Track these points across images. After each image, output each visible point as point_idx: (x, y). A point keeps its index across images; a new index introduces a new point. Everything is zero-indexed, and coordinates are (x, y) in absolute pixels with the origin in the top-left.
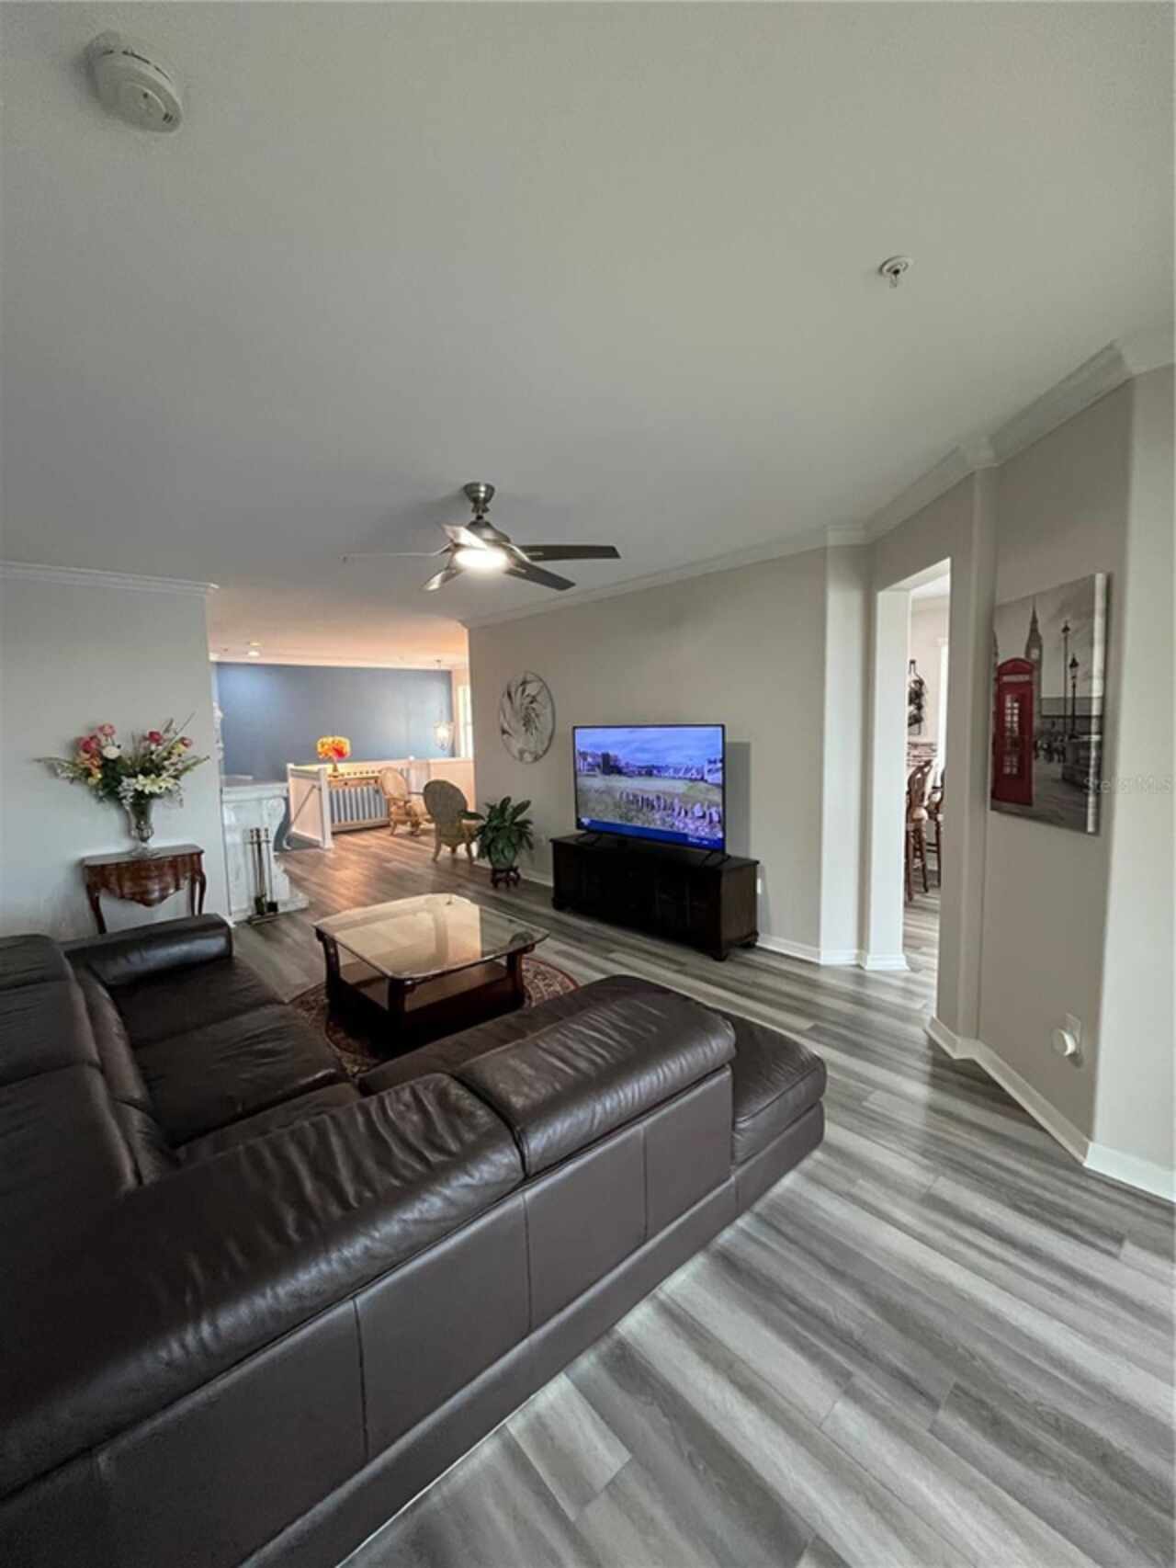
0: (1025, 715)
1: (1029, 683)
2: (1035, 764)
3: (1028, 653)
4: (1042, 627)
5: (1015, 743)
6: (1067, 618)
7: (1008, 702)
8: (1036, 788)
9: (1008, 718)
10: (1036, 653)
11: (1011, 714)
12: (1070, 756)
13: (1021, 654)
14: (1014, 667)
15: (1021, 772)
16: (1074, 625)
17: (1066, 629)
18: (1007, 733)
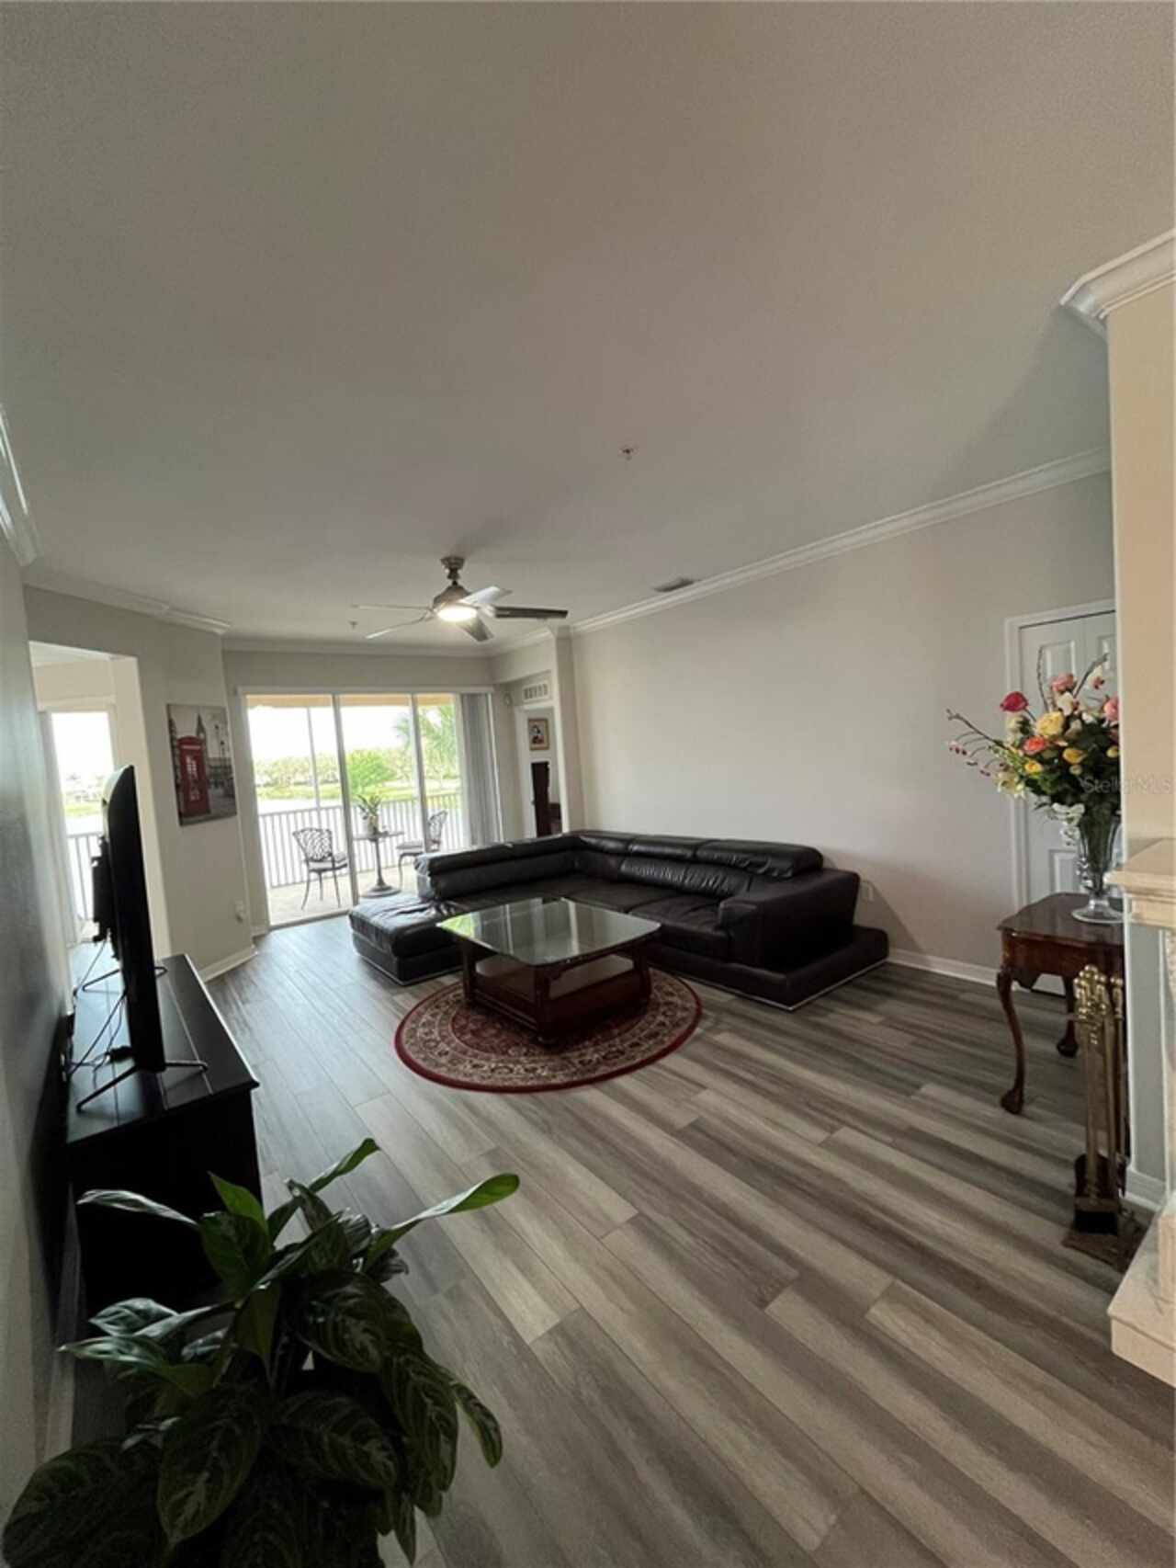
0: (200, 766)
1: (201, 751)
2: (209, 792)
3: (197, 734)
4: (204, 724)
5: (195, 782)
6: (217, 722)
7: (188, 760)
8: (211, 803)
9: (189, 769)
10: (202, 736)
11: (192, 767)
12: (226, 784)
13: (193, 734)
14: (190, 741)
15: (202, 798)
16: (220, 726)
17: (217, 727)
18: (190, 778)
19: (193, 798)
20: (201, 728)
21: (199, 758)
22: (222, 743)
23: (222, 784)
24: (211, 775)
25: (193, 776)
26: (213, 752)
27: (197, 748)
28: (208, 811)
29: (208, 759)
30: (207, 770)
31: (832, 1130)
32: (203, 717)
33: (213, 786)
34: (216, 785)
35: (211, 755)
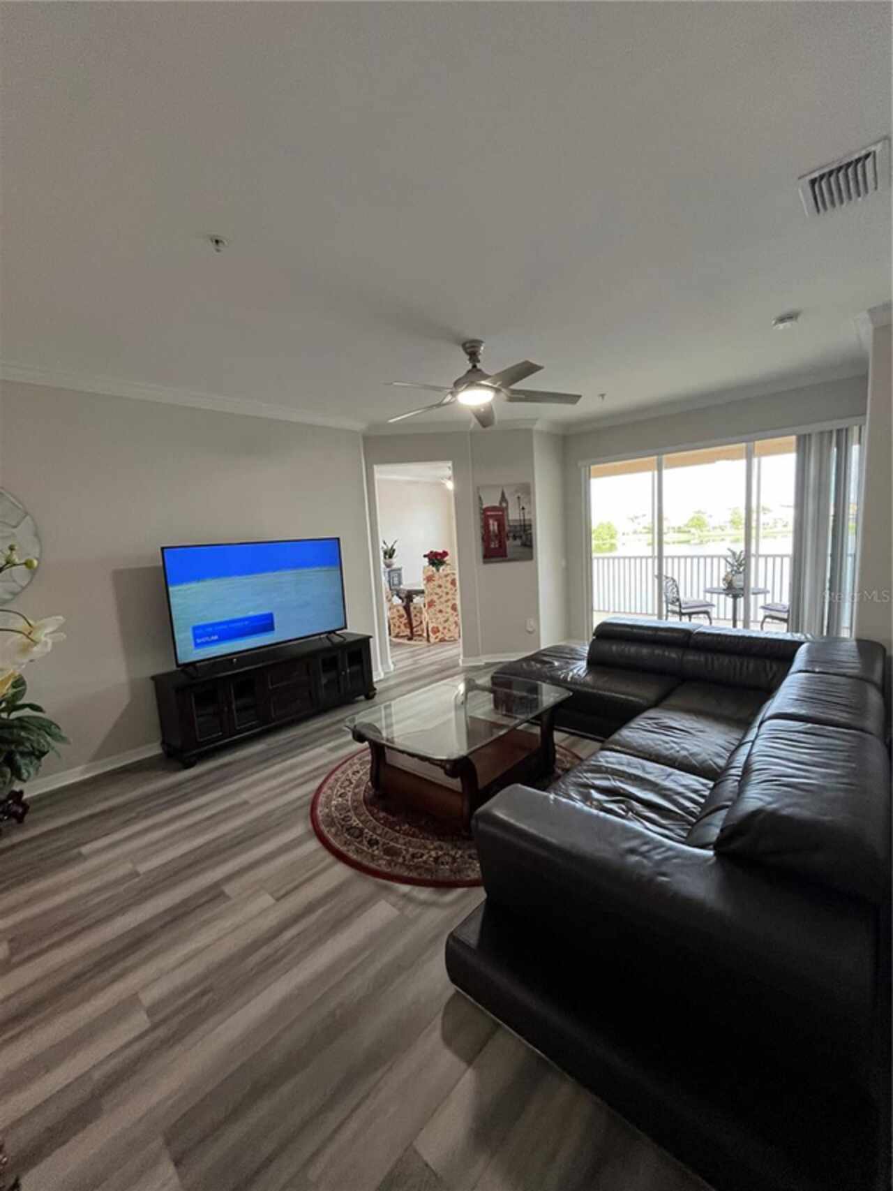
0: (501, 525)
1: (502, 515)
2: (508, 543)
3: (501, 503)
4: (507, 496)
5: (496, 536)
6: (519, 494)
7: (491, 522)
8: (508, 550)
9: (491, 528)
10: (504, 505)
11: (494, 526)
12: (524, 538)
13: (497, 504)
14: (494, 509)
15: (500, 546)
16: (522, 497)
17: (519, 498)
18: (492, 534)
19: (492, 546)
20: (503, 499)
21: (501, 522)
22: (523, 508)
23: (521, 537)
24: (510, 532)
25: (494, 531)
26: (513, 515)
27: (500, 513)
28: (506, 556)
29: (508, 521)
30: (507, 528)
31: (151, 1012)
32: (505, 491)
33: (511, 539)
34: (515, 538)
35: (510, 518)
